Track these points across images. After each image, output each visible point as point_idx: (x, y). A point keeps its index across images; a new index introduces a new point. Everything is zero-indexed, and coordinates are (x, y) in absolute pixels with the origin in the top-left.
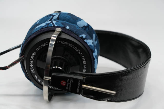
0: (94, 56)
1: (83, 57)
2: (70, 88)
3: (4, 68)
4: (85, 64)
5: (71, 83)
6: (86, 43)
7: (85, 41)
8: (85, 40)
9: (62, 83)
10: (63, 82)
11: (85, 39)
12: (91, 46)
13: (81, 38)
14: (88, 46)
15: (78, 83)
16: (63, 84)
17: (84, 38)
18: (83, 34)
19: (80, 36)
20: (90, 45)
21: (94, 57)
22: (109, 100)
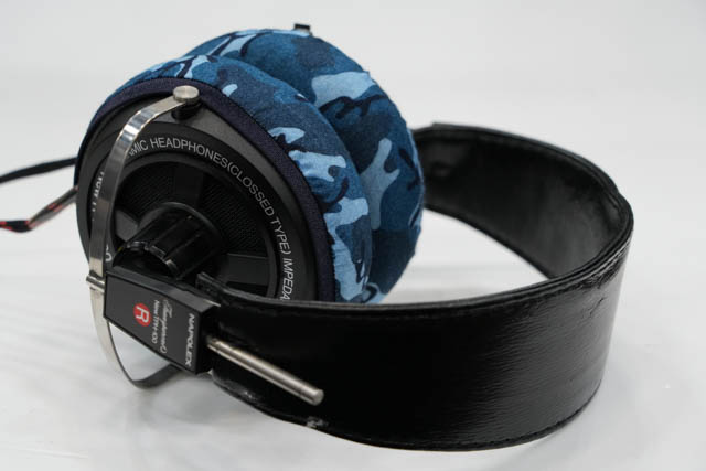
0: (328, 226)
1: (277, 225)
2: (163, 342)
3: (19, 226)
4: (287, 256)
5: (165, 319)
6: (295, 164)
7: (290, 158)
8: (294, 154)
9: (139, 313)
10: (143, 311)
11: (294, 146)
12: (317, 182)
13: (277, 141)
14: (304, 178)
15: (188, 325)
16: (141, 317)
17: (289, 142)
18: (291, 126)
19: (275, 132)
20: (314, 178)
21: (332, 232)
22: (320, 423)
